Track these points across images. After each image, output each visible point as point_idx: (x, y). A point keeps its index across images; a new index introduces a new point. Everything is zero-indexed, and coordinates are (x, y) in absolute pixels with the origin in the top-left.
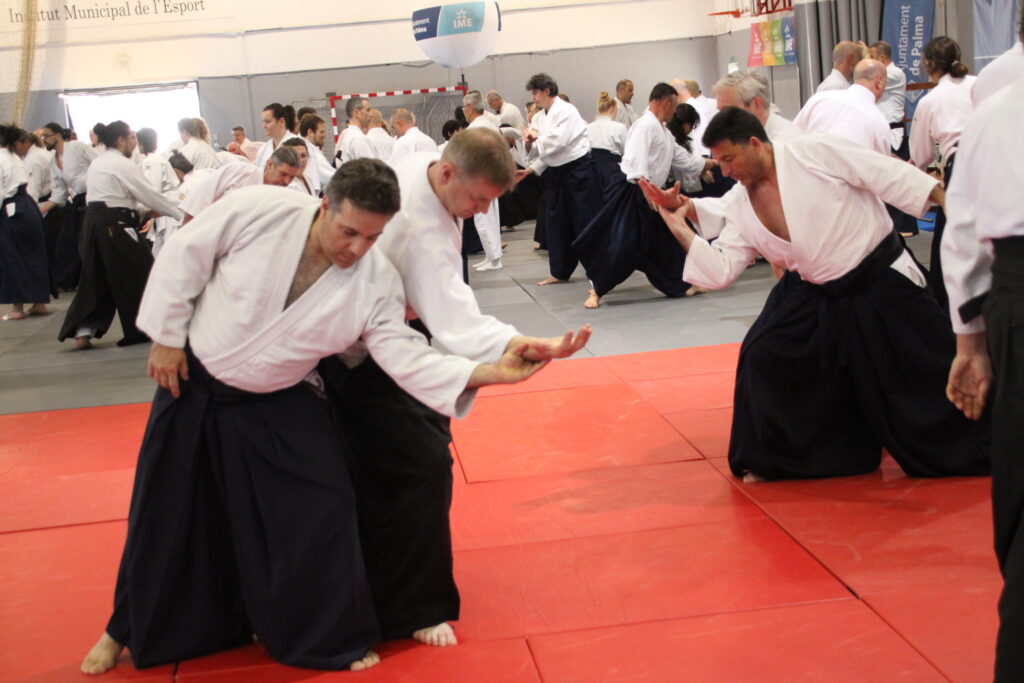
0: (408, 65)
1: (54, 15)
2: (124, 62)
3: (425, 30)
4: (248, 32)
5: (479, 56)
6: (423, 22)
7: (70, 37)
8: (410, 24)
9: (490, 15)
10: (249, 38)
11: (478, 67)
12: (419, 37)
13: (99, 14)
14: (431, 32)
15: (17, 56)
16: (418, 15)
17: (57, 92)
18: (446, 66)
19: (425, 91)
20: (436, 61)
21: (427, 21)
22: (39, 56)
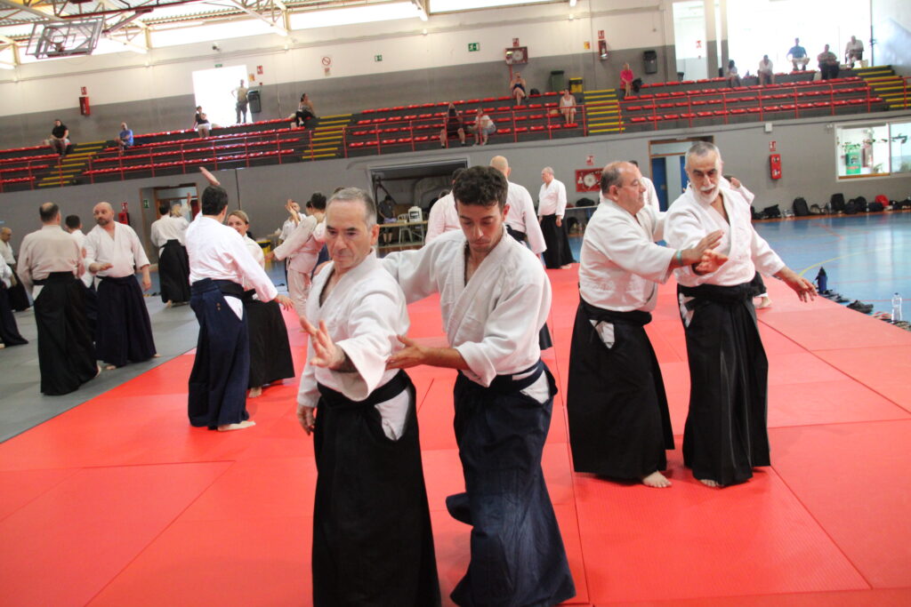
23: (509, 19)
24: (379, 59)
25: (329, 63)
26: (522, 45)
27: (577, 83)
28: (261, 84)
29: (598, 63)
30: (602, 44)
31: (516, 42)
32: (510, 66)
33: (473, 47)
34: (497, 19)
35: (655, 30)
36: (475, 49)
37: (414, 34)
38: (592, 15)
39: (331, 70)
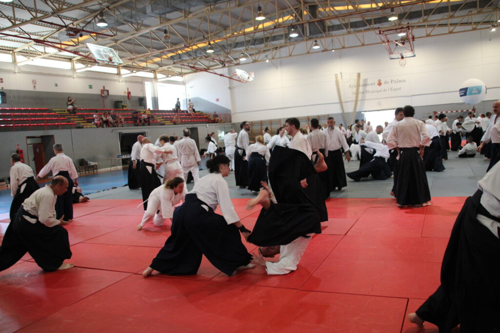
0: (458, 104)
1: (363, 93)
2: (379, 104)
3: (463, 94)
4: (412, 96)
5: (479, 101)
6: (462, 92)
7: (367, 98)
8: (459, 92)
9: (484, 89)
10: (413, 97)
11: (478, 104)
12: (461, 96)
13: (374, 92)
14: (465, 94)
15: (353, 103)
16: (461, 90)
17: (361, 112)
18: (469, 104)
19: (462, 111)
20: (466, 103)
21: (464, 91)
22: (359, 103)
23: (102, 77)
24: (56, 85)
25: (35, 83)
26: (106, 89)
27: (125, 106)
28: (3, 88)
29: (127, 100)
30: (129, 93)
31: (104, 87)
32: (102, 96)
33: (91, 87)
34: (98, 77)
35: (141, 90)
36: (91, 88)
37: (70, 76)
38: (126, 81)
39: (36, 86)
